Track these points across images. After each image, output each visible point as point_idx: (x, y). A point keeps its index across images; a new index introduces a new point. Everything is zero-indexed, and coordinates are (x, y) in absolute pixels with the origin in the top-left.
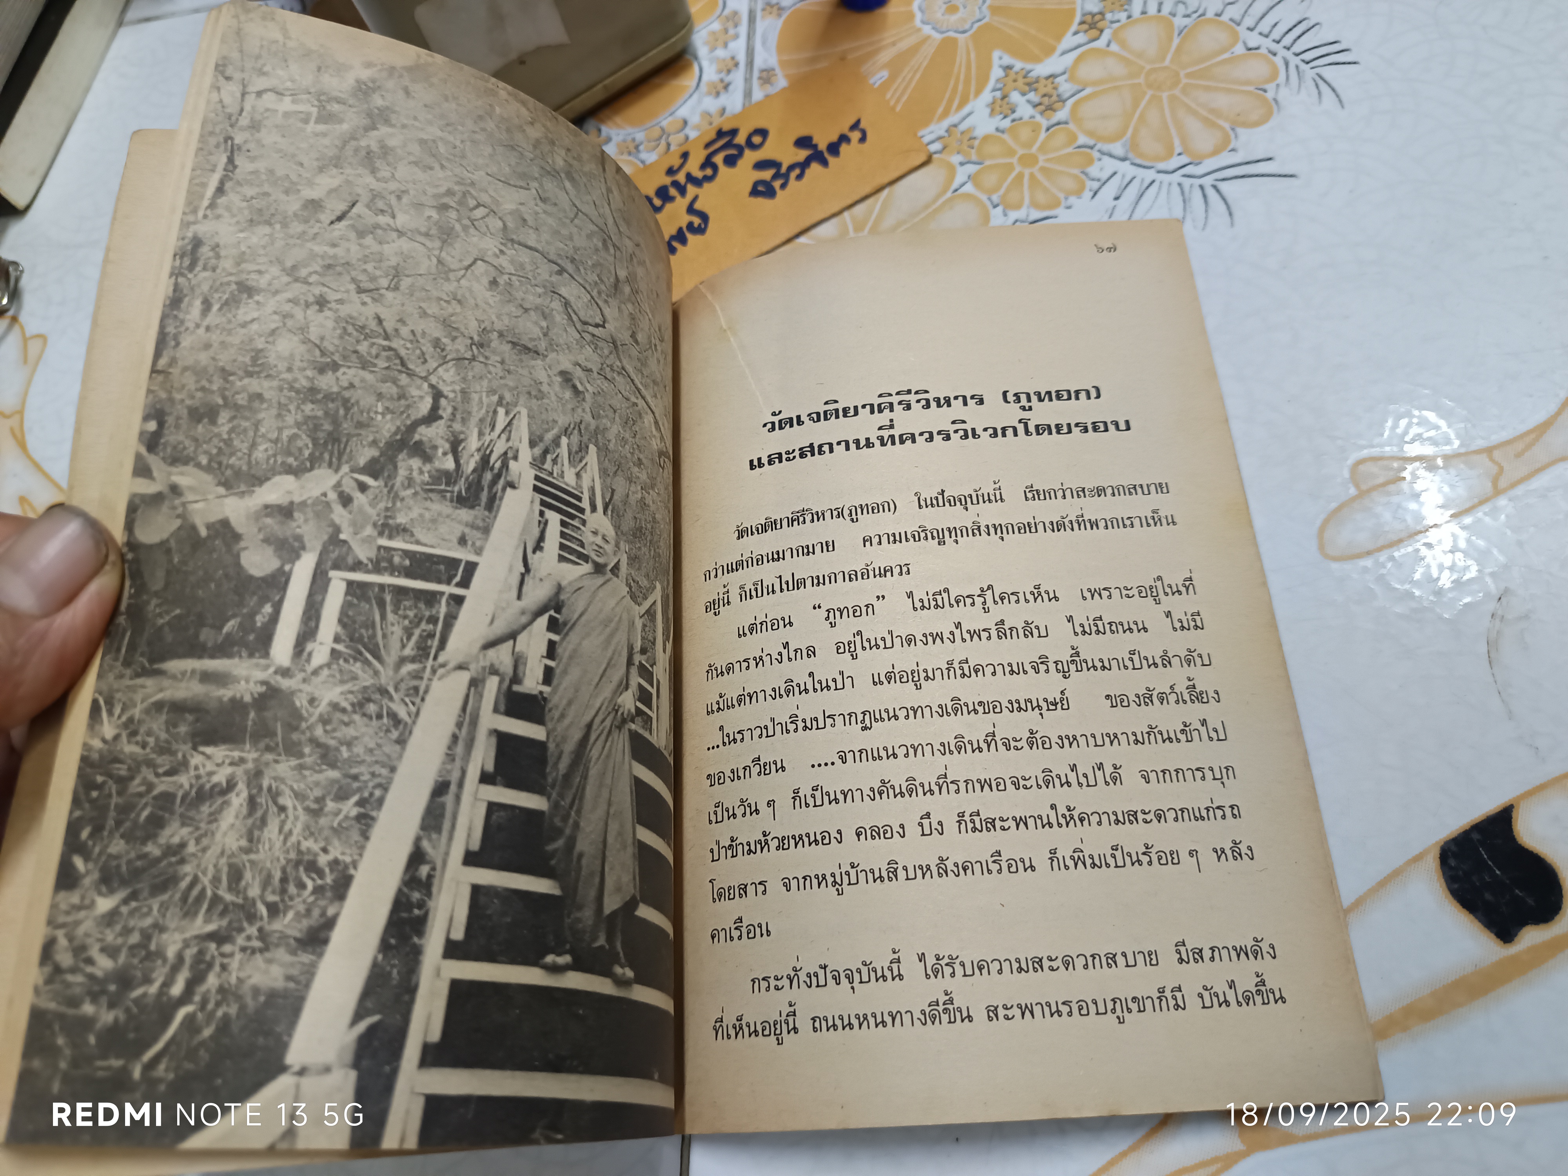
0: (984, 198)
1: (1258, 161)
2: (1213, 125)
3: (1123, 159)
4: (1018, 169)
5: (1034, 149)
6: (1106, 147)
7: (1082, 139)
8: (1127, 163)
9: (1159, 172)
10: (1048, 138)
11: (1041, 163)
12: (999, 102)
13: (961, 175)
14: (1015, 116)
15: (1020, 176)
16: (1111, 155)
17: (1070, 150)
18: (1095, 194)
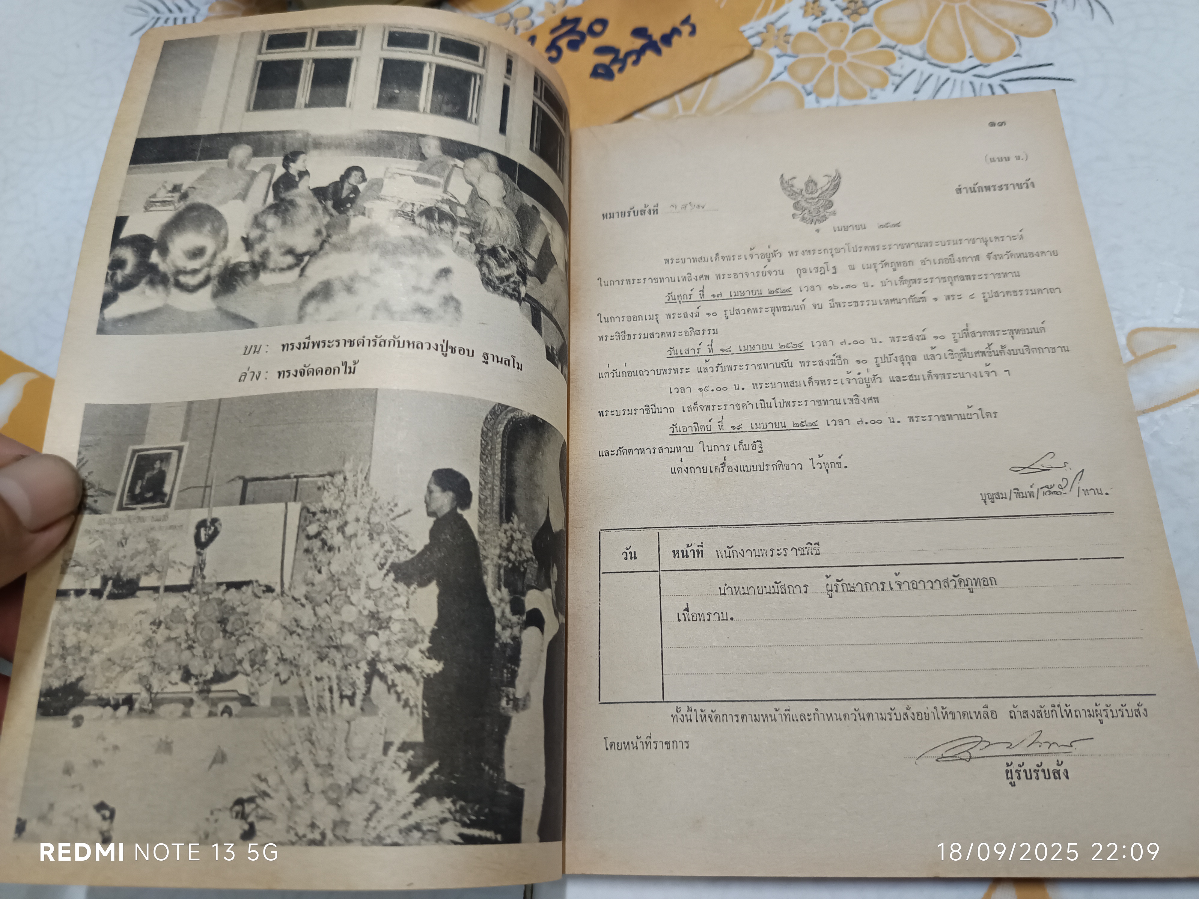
0: (799, 86)
1: (1040, 66)
2: (999, 33)
3: (922, 59)
4: (828, 63)
5: (843, 47)
6: (906, 48)
7: (885, 40)
8: (925, 62)
9: (953, 71)
10: (854, 38)
11: (849, 59)
12: (811, 5)
13: (778, 65)
14: (826, 17)
15: (830, 69)
16: (911, 56)
17: (874, 49)
18: (897, 87)
